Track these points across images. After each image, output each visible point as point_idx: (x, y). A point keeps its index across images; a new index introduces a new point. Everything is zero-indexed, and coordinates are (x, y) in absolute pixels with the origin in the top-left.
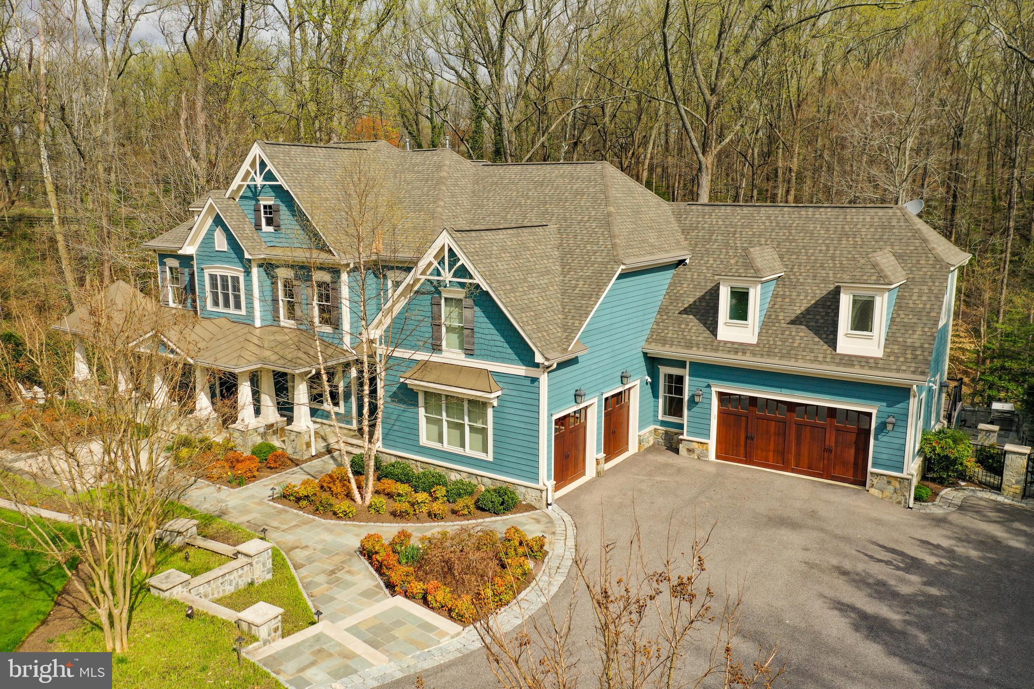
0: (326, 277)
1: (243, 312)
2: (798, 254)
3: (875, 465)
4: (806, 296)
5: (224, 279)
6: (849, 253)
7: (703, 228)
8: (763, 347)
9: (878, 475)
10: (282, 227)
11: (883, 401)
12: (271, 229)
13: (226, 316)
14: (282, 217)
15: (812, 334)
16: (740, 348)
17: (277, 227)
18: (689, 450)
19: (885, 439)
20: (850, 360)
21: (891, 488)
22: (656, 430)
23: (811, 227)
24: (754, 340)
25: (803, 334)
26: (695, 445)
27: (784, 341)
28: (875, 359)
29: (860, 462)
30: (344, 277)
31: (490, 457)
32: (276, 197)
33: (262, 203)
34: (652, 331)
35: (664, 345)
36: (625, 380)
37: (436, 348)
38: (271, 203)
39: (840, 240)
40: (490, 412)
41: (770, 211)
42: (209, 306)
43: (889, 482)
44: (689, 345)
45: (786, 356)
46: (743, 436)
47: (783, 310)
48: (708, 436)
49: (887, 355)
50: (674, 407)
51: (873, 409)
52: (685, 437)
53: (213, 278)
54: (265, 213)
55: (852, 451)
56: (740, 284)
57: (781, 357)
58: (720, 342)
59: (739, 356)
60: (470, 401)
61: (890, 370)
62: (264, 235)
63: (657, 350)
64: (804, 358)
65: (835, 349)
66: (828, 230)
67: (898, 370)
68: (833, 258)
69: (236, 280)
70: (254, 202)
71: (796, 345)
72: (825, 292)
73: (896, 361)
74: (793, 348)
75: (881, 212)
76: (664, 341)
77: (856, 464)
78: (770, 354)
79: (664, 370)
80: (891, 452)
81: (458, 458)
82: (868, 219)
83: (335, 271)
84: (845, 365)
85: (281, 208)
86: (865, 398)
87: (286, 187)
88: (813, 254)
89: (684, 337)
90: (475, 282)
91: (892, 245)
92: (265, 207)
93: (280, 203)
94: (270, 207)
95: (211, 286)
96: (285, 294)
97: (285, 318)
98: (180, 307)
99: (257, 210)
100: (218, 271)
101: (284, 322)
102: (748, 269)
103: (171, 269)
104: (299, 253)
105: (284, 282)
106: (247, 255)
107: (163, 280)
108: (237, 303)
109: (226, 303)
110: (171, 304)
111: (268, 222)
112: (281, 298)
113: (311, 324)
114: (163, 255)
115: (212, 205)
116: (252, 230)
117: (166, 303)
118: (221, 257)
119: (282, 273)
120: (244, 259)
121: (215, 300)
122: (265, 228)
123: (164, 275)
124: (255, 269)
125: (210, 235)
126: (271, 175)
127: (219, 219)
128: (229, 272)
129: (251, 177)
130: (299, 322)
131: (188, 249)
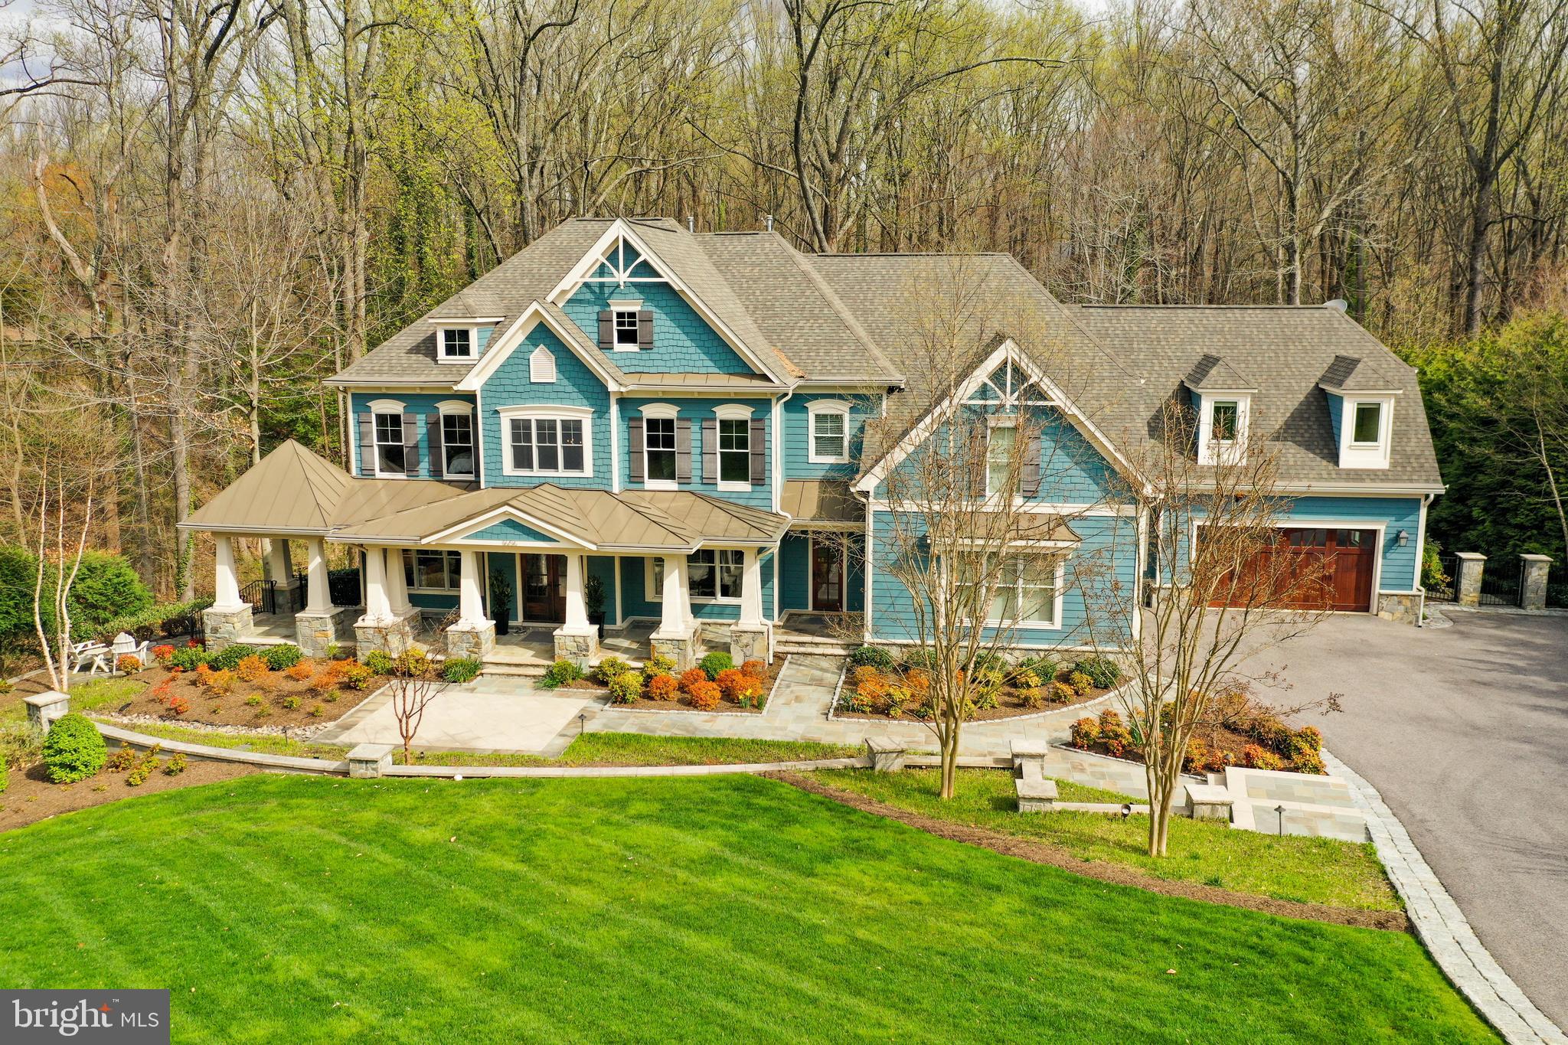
0: (743, 413)
1: (588, 470)
3: (1383, 586)
4: (1278, 409)
5: (546, 429)
6: (1303, 358)
7: (1117, 336)
8: (1253, 469)
9: (1387, 596)
10: (657, 344)
11: (1392, 515)
12: (633, 348)
13: (547, 482)
14: (656, 330)
15: (1303, 451)
17: (647, 346)
18: (1165, 600)
19: (1393, 556)
20: (1357, 475)
21: (1402, 608)
24: (1245, 461)
25: (1293, 454)
28: (1383, 471)
29: (1362, 585)
30: (777, 411)
31: (1058, 624)
32: (646, 300)
33: (616, 308)
37: (978, 493)
38: (635, 308)
39: (1286, 345)
42: (508, 468)
43: (1400, 603)
44: (1167, 474)
47: (1258, 426)
48: (1188, 580)
49: (1394, 464)
51: (1382, 526)
52: (1159, 584)
53: (520, 429)
54: (619, 324)
55: (1354, 575)
56: (1226, 398)
58: (1202, 467)
60: (1027, 557)
61: (1404, 481)
62: (616, 357)
64: (1306, 477)
65: (1337, 463)
66: (1267, 335)
67: (1411, 481)
68: (1287, 366)
69: (573, 430)
70: (597, 309)
71: (1291, 463)
72: (1297, 404)
73: (1404, 471)
74: (1289, 467)
75: (1317, 313)
77: (1357, 588)
80: (1396, 569)
81: (1039, 635)
82: (1306, 321)
83: (761, 405)
84: (1354, 480)
85: (655, 316)
86: (1373, 514)
87: (677, 284)
88: (1263, 362)
89: (1155, 465)
90: (1049, 404)
92: (620, 315)
93: (653, 309)
94: (632, 315)
95: (516, 438)
96: (652, 441)
97: (651, 477)
98: (401, 476)
99: (603, 320)
100: (534, 413)
101: (651, 484)
102: (1235, 380)
103: (382, 419)
104: (692, 380)
105: (653, 424)
106: (612, 387)
107: (361, 436)
108: (574, 460)
109: (548, 460)
110: (378, 474)
111: (627, 337)
112: (645, 448)
113: (708, 482)
114: (362, 399)
115: (536, 312)
116: (596, 351)
117: (366, 473)
118: (541, 391)
119: (650, 412)
120: (594, 391)
121: (522, 459)
122: (618, 347)
123: (364, 428)
124: (614, 409)
125: (519, 360)
126: (646, 268)
127: (542, 334)
128: (558, 413)
129: (602, 271)
130: (685, 480)
131: (473, 383)
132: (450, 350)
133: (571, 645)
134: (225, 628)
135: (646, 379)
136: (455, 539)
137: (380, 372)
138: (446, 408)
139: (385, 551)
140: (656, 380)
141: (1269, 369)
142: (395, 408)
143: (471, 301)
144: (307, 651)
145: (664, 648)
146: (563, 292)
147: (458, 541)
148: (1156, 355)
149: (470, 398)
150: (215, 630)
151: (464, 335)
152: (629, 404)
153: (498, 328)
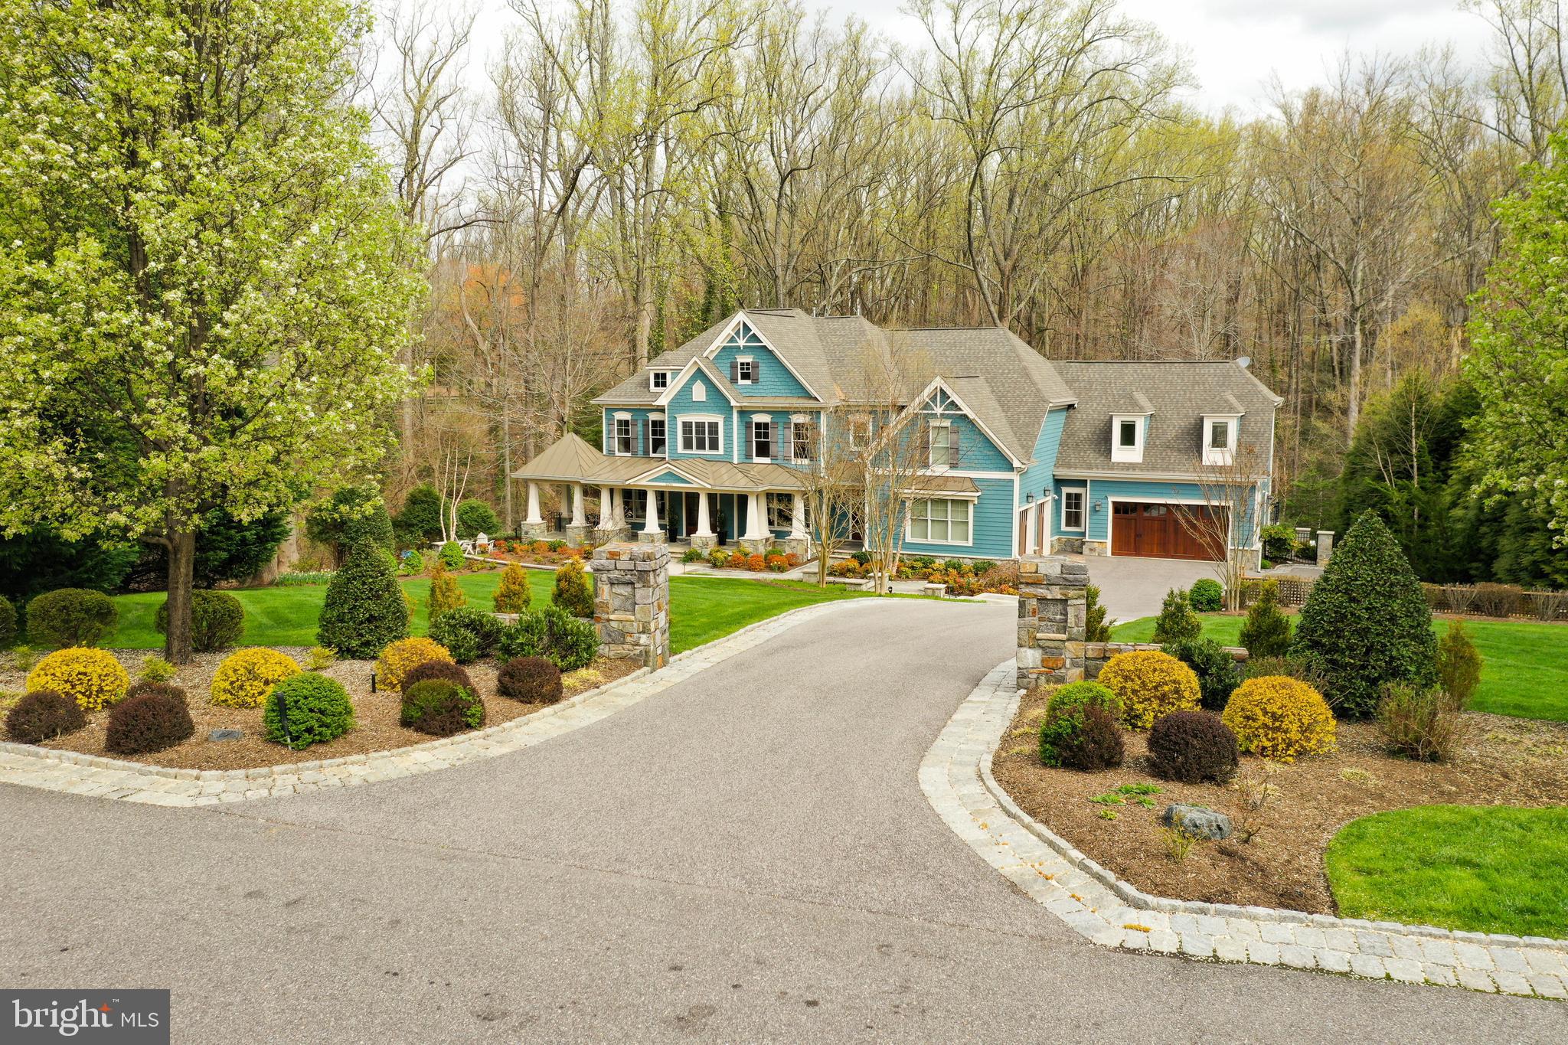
0: (805, 419)
1: (721, 451)
2: (1163, 398)
3: (1232, 543)
4: (1174, 427)
5: (700, 426)
8: (1148, 464)
9: (1235, 550)
10: (760, 380)
11: (1237, 496)
12: (748, 382)
13: (700, 457)
14: (760, 372)
16: (1131, 466)
17: (756, 381)
18: (1091, 550)
19: (1240, 524)
20: (1213, 469)
21: (1245, 559)
22: (1059, 539)
23: (1170, 378)
24: (1140, 460)
25: (1176, 454)
26: (1096, 545)
27: (1163, 459)
28: (1229, 466)
29: (1222, 543)
30: (823, 418)
31: (970, 543)
32: (755, 355)
33: (739, 360)
34: (1058, 459)
35: (1070, 468)
36: (1030, 499)
37: (926, 466)
38: (749, 360)
39: (1193, 386)
40: (971, 508)
41: (1136, 366)
42: (680, 449)
43: (1243, 555)
44: (1090, 467)
45: (1167, 469)
46: (1133, 535)
47: (1158, 438)
48: (1106, 537)
49: (1238, 463)
50: (1074, 519)
51: (1230, 503)
52: (1087, 539)
53: (687, 426)
54: (742, 369)
56: (1128, 419)
57: (1163, 470)
58: (1114, 463)
59: (1131, 472)
60: (953, 501)
61: (1241, 473)
62: (738, 387)
63: (1065, 473)
64: (1180, 470)
65: (1201, 462)
66: (1183, 380)
67: (1247, 473)
69: (714, 427)
70: (730, 360)
71: (1172, 461)
73: (1244, 467)
74: (1170, 464)
75: (1220, 366)
76: (1069, 466)
78: (1154, 468)
79: (1065, 490)
81: (940, 547)
82: (1212, 371)
83: (815, 413)
84: (1209, 472)
85: (760, 364)
86: (1223, 496)
87: (771, 347)
88: (1174, 397)
89: (1085, 462)
90: (963, 413)
91: (1232, 389)
92: (742, 364)
93: (759, 360)
94: (748, 364)
95: (684, 432)
96: (758, 435)
97: (757, 455)
98: (629, 455)
99: (733, 366)
100: (694, 418)
101: (756, 460)
102: (1135, 406)
103: (620, 422)
104: (778, 400)
105: (758, 425)
106: (733, 403)
107: (609, 432)
108: (714, 445)
109: (701, 445)
110: (617, 454)
111: (745, 376)
112: (754, 439)
113: (787, 459)
114: (611, 410)
115: (696, 362)
116: (728, 384)
117: (611, 453)
118: (699, 407)
119: (758, 418)
120: (726, 407)
121: (688, 444)
122: (741, 382)
123: (611, 427)
124: (735, 415)
125: (687, 388)
126: (755, 338)
127: (700, 374)
128: (706, 418)
129: (732, 340)
130: (774, 458)
131: (663, 401)
132: (657, 385)
133: (699, 542)
134: (532, 532)
135: (754, 400)
136: (642, 481)
137: (620, 396)
138: (653, 417)
139: (612, 491)
140: (759, 400)
141: (1177, 402)
142: (625, 416)
143: (669, 357)
144: (571, 545)
145: (746, 545)
146: (712, 351)
147: (644, 482)
148: (1106, 393)
149: (662, 410)
150: (527, 533)
151: (664, 376)
152: (743, 413)
153: (676, 372)
